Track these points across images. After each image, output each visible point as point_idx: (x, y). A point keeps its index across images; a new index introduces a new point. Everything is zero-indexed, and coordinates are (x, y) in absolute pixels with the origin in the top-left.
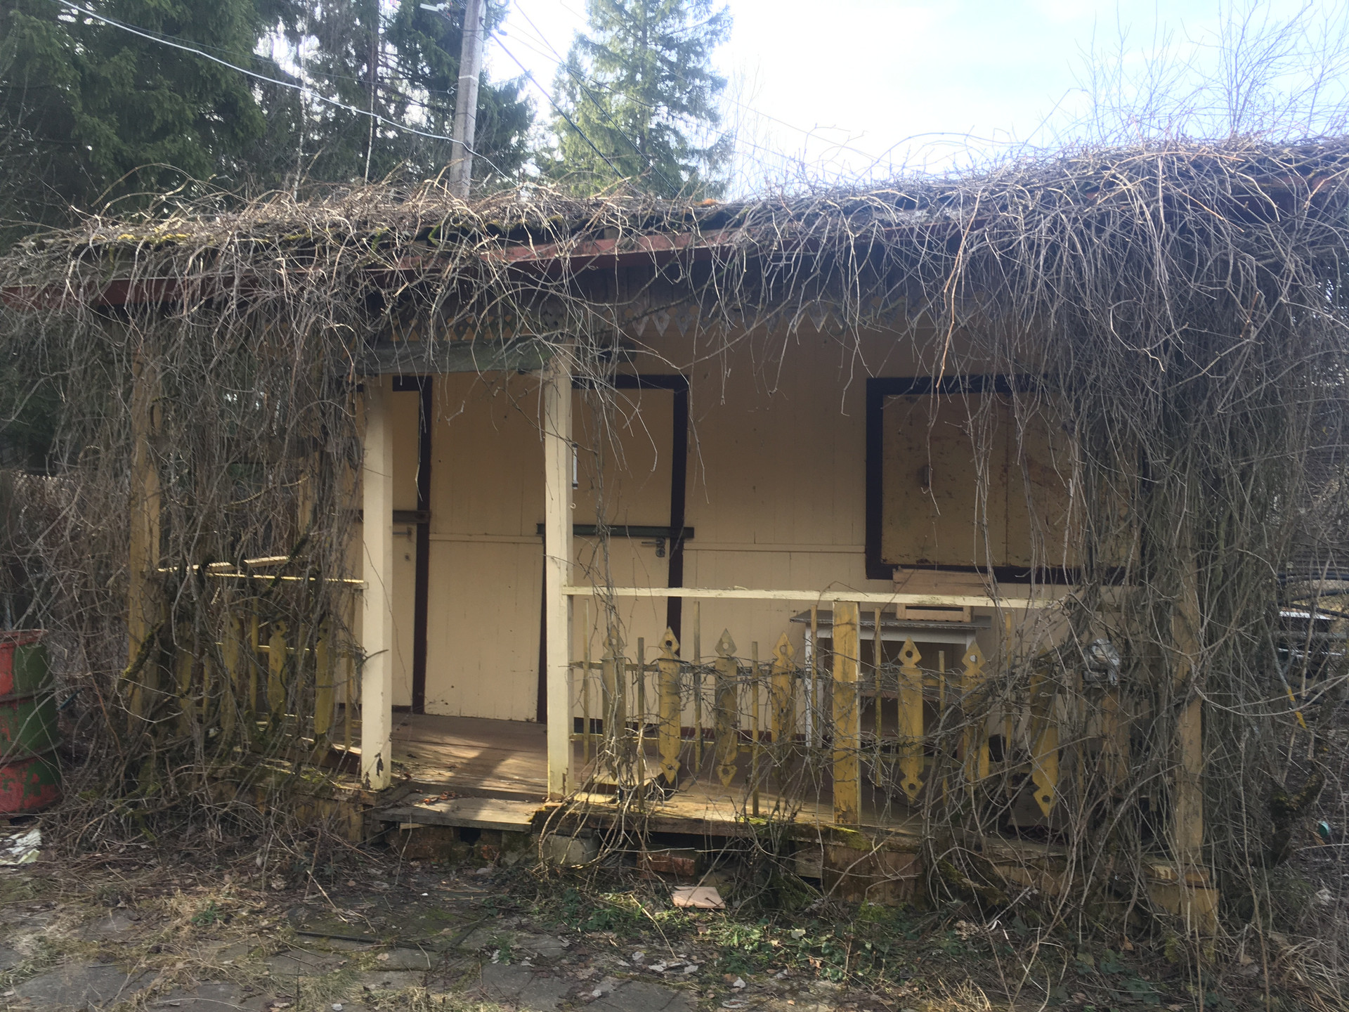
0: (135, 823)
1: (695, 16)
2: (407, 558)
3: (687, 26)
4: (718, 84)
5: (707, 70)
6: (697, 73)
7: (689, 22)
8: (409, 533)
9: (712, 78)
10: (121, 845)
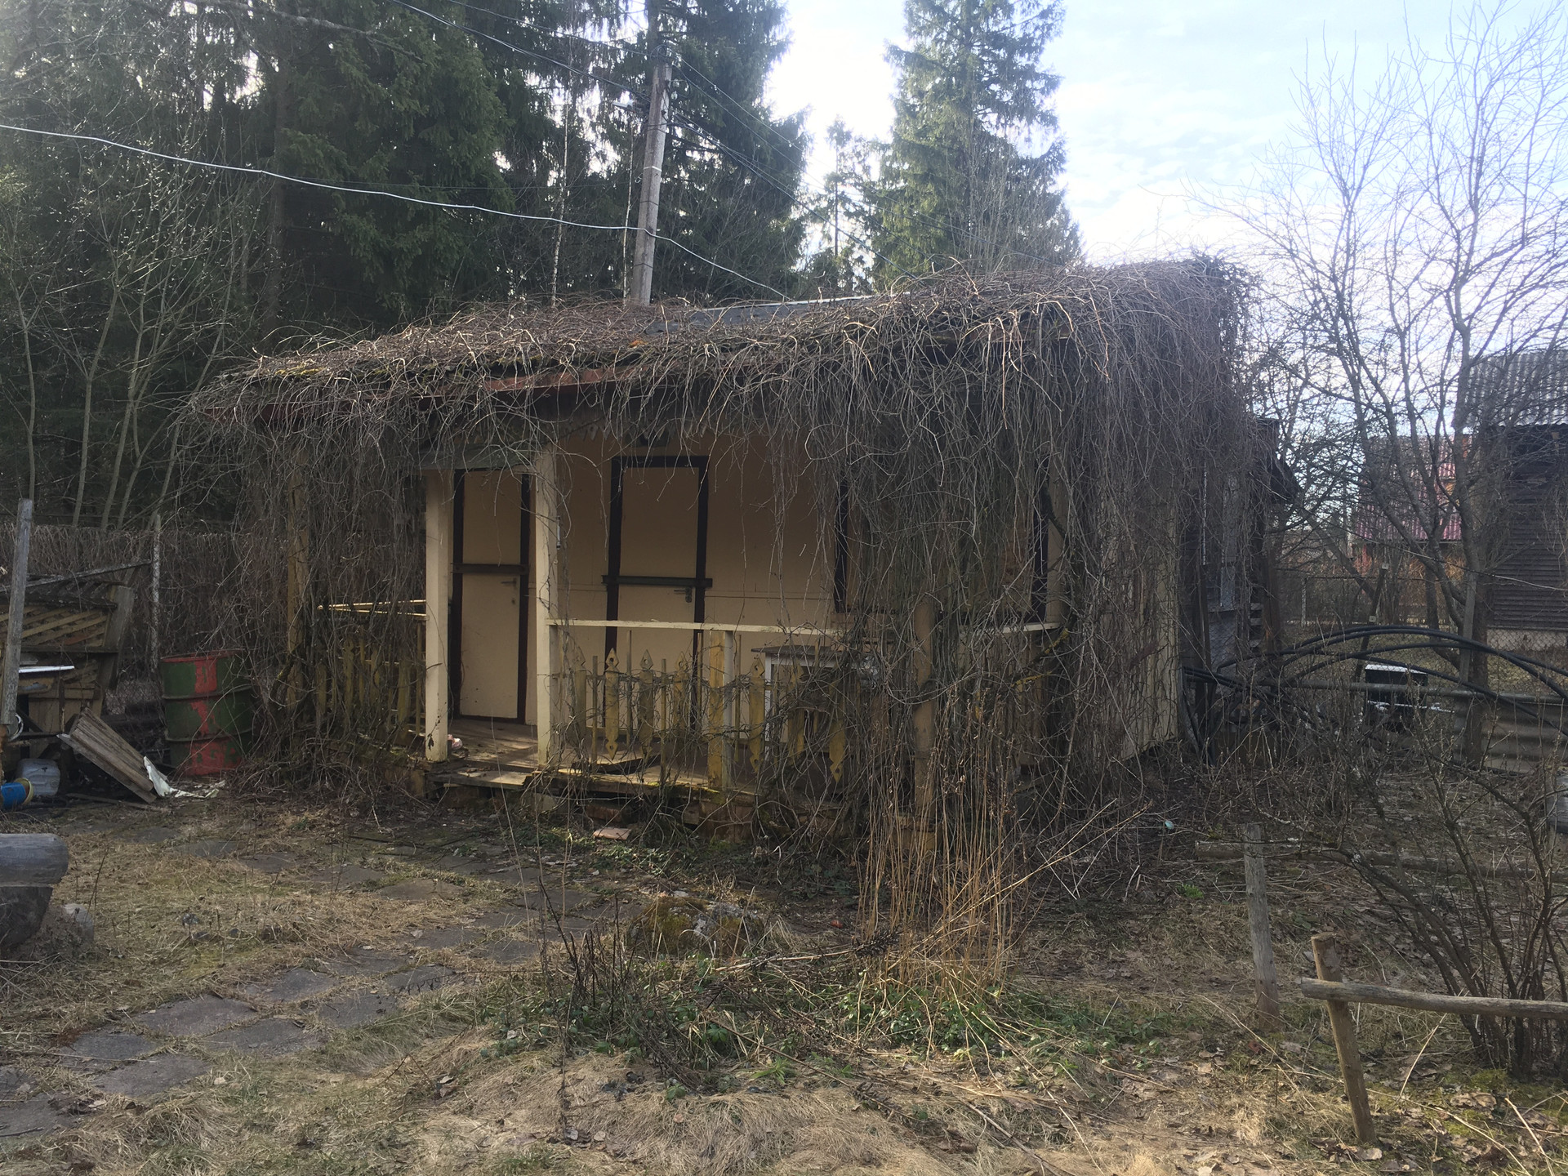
0: (281, 777)
1: (1024, 11)
2: (513, 602)
3: (1016, 24)
4: (1052, 83)
5: (1039, 69)
6: (1029, 73)
7: (1017, 18)
8: (515, 582)
9: (1045, 76)
10: (270, 790)
